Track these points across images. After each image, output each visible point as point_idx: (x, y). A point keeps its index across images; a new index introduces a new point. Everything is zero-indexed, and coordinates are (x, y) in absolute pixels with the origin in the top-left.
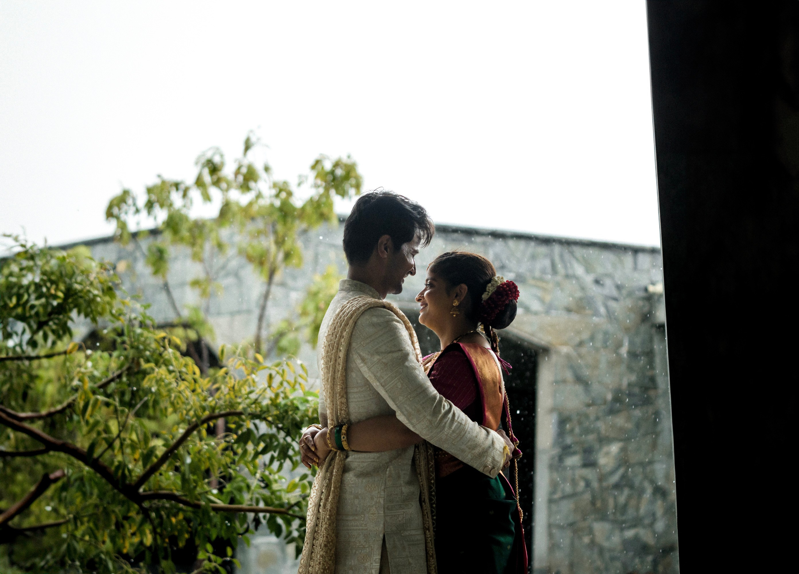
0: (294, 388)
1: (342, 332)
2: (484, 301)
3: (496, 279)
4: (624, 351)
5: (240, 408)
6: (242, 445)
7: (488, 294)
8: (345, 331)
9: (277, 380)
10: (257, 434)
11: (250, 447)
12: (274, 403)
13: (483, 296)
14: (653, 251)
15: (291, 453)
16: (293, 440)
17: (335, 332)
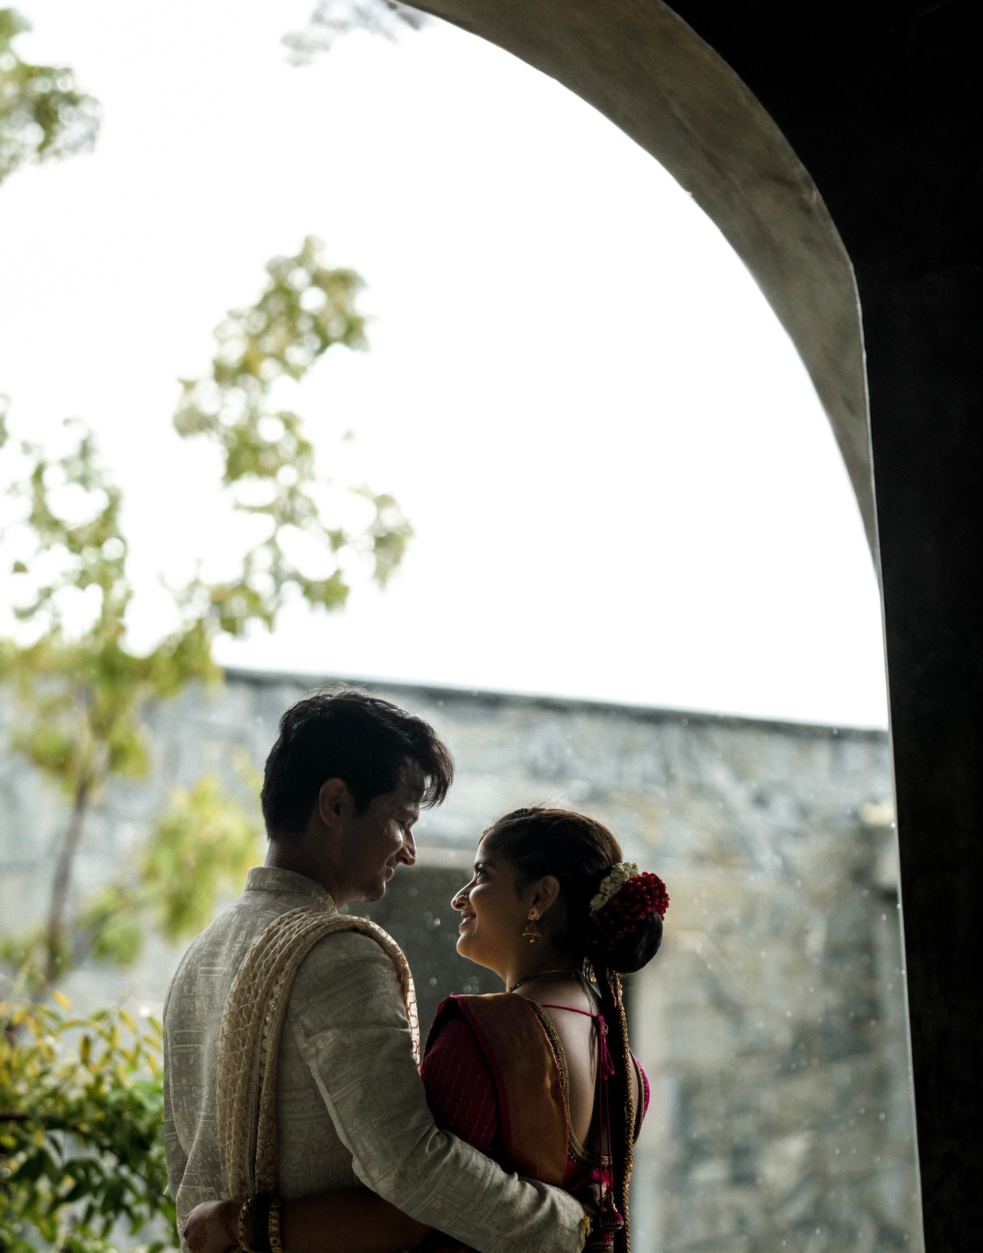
0: (133, 1064)
1: (269, 986)
2: (594, 912)
3: (621, 867)
4: (816, 941)
5: (23, 1106)
6: (27, 1182)
7: (603, 899)
8: (277, 983)
9: (99, 1049)
10: (58, 1161)
11: (43, 1185)
12: (93, 1095)
13: (592, 903)
14: (872, 737)
15: (129, 1198)
16: (134, 1171)
17: (254, 984)
